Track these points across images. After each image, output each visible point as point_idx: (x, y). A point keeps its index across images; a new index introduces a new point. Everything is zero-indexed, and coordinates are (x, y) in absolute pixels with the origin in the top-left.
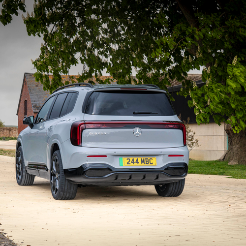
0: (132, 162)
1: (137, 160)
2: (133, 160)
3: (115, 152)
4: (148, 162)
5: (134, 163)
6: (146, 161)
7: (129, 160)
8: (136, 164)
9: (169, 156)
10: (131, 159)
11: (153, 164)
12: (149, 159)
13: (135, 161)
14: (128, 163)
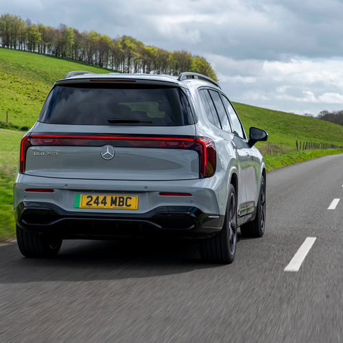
0: (95, 203)
1: (105, 198)
2: (97, 198)
3: (66, 185)
4: (122, 203)
5: (98, 203)
6: (120, 202)
7: (90, 199)
8: (101, 205)
9: (162, 194)
10: (94, 197)
11: (131, 207)
12: (125, 198)
13: (100, 200)
14: (87, 204)
